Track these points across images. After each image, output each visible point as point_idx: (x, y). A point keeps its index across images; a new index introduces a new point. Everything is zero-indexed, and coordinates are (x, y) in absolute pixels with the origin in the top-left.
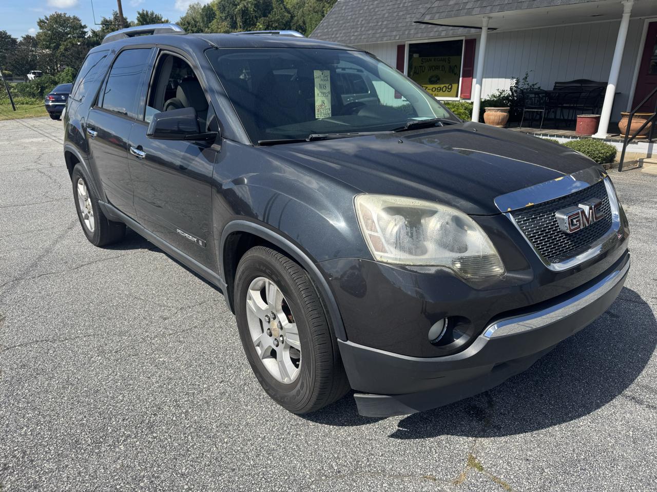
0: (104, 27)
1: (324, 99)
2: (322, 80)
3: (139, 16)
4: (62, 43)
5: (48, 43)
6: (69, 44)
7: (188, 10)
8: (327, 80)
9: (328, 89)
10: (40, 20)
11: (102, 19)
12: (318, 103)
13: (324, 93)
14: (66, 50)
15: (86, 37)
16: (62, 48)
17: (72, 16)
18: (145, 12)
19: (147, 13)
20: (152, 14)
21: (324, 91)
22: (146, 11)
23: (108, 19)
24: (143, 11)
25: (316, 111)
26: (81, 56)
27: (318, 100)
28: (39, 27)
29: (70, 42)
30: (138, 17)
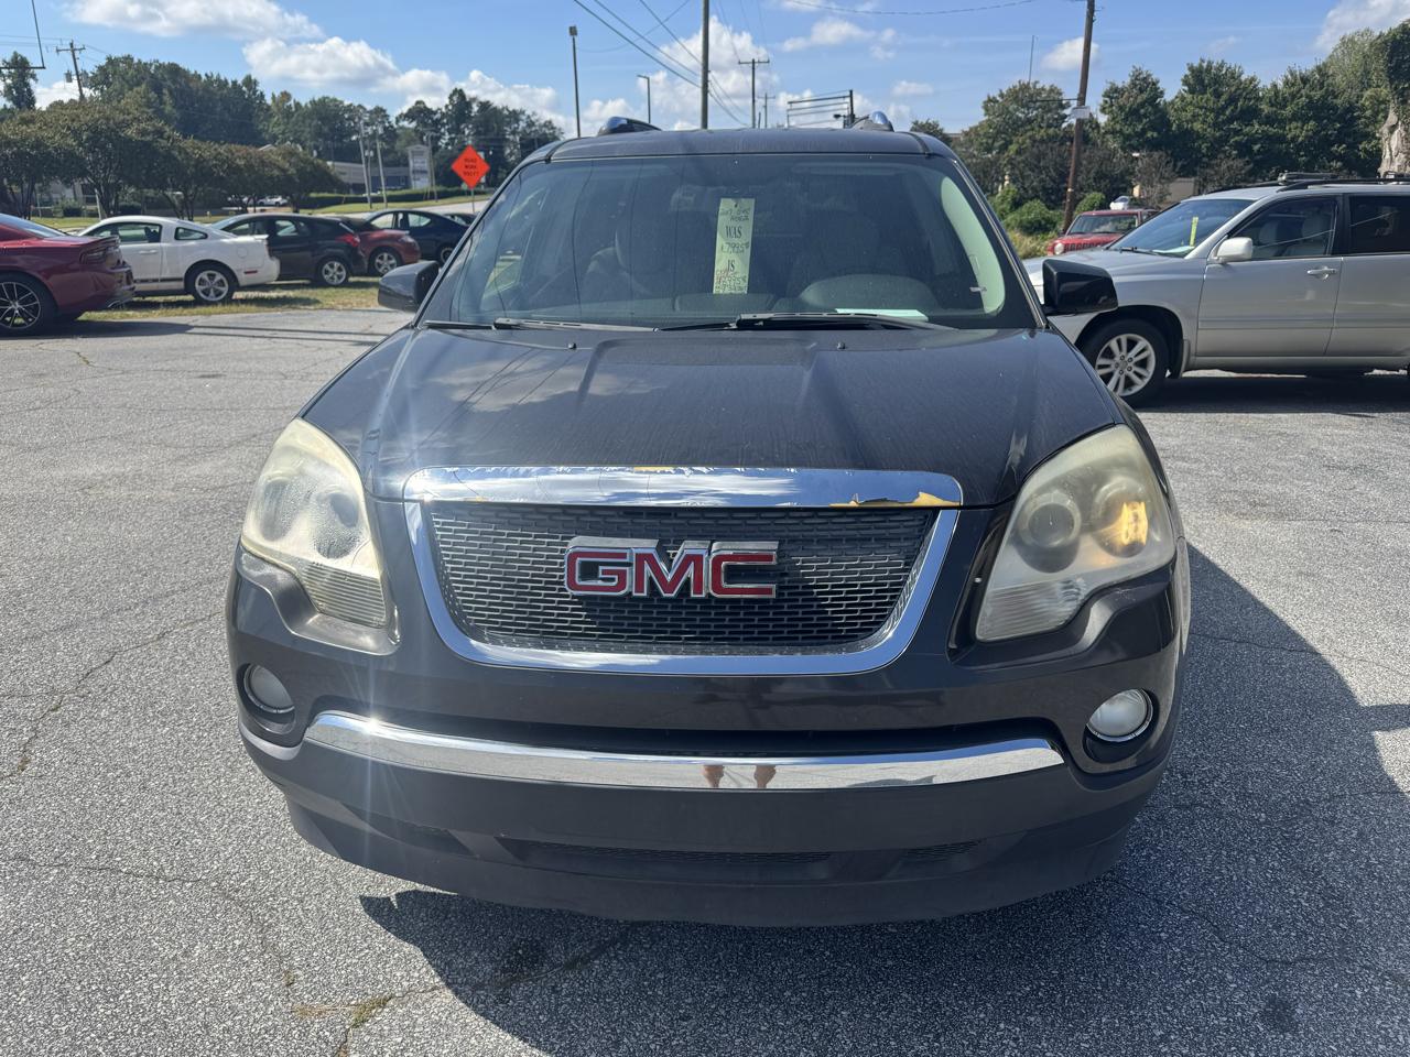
0: (1106, 102)
1: (733, 257)
2: (732, 218)
3: (1188, 73)
4: (1015, 139)
5: (990, 141)
6: (1028, 141)
7: (1336, 50)
8: (747, 219)
9: (747, 237)
10: (989, 97)
11: (1108, 87)
12: (720, 265)
13: (734, 246)
14: (1018, 152)
15: (1064, 125)
16: (1013, 148)
17: (1047, 87)
18: (1205, 65)
19: (1210, 63)
20: (1221, 66)
21: (736, 240)
22: (1209, 62)
23: (1120, 86)
24: (1203, 61)
25: (715, 281)
26: (1041, 164)
27: (720, 260)
28: (983, 111)
29: (1030, 137)
30: (1186, 76)
